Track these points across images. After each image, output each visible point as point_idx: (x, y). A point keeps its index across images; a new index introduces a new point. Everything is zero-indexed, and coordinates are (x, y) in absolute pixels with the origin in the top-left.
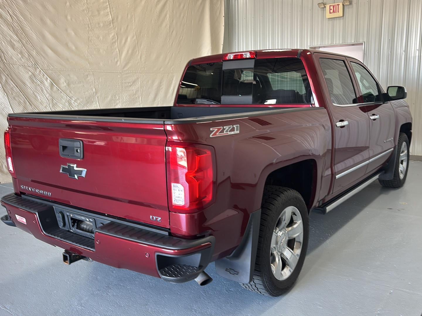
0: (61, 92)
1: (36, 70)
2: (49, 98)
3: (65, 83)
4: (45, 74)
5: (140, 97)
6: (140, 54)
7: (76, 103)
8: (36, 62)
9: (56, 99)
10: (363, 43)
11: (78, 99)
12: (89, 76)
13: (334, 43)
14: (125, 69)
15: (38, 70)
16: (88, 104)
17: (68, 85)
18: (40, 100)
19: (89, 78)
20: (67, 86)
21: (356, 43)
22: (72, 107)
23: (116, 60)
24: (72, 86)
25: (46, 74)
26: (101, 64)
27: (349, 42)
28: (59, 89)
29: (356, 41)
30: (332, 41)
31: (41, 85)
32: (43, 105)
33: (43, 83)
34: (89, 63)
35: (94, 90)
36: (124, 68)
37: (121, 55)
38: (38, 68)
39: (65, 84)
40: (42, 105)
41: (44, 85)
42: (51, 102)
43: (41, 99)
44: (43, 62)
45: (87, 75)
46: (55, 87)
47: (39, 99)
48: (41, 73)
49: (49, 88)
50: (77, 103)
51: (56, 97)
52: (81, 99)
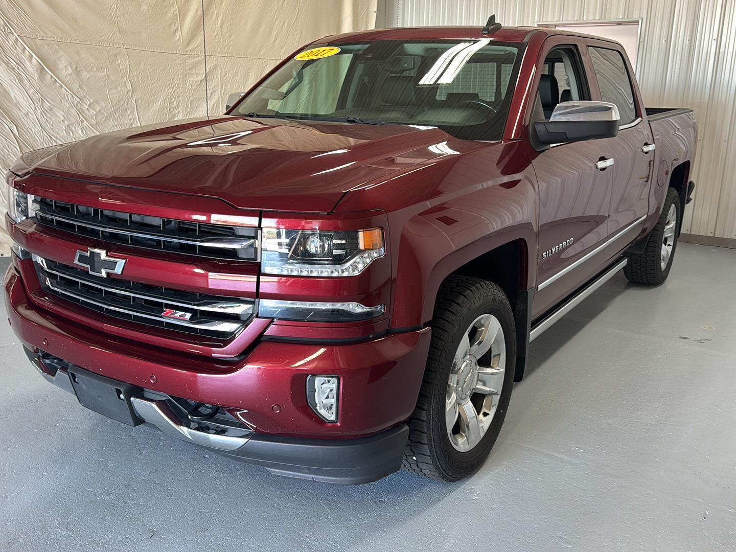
0: (61, 86)
1: (7, 35)
2: (34, 97)
3: (69, 68)
4: (27, 45)
5: (219, 104)
6: (220, 19)
7: (92, 111)
8: (8, 22)
9: (49, 100)
10: (638, 22)
11: (97, 102)
12: (118, 57)
13: (584, 19)
14: (190, 47)
15: (12, 38)
16: (118, 115)
17: (77, 72)
18: (15, 100)
19: (119, 61)
20: (74, 75)
21: (626, 20)
22: (83, 117)
23: (173, 28)
24: (85, 75)
25: (28, 47)
26: (144, 35)
27: (613, 18)
28: (57, 80)
29: (626, 17)
30: (581, 14)
31: (18, 68)
32: (22, 109)
33: (22, 65)
34: (120, 32)
35: (129, 86)
36: (188, 45)
37: (183, 20)
38: (12, 34)
39: (70, 71)
40: (20, 110)
41: (25, 70)
42: (38, 104)
43: (16, 98)
44: (24, 23)
45: (116, 56)
46: (48, 75)
47: (14, 98)
48: (19, 44)
49: (36, 76)
50: (95, 111)
51: (49, 96)
52: (103, 104)
